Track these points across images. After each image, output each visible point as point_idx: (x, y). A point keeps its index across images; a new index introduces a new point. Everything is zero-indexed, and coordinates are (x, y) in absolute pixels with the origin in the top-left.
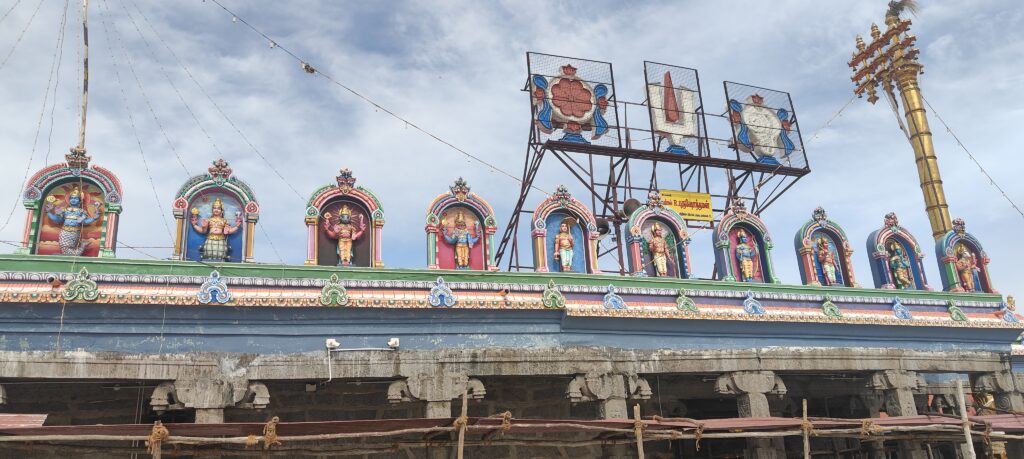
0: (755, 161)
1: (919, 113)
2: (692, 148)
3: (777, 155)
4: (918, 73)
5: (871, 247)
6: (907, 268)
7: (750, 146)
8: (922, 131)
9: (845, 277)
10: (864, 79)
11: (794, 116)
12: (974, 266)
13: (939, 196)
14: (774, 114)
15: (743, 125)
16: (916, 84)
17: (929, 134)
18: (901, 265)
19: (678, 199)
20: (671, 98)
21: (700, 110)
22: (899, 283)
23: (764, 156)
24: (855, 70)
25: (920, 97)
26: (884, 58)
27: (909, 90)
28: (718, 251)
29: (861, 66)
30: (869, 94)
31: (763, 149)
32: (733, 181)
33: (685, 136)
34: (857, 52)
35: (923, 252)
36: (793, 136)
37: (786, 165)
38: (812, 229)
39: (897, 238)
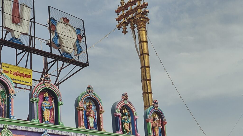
0: (60, 55)
1: (145, 43)
2: (25, 41)
3: (73, 53)
4: (147, 22)
5: (113, 111)
6: (129, 123)
7: (59, 46)
8: (145, 53)
9: (98, 125)
10: (122, 20)
11: (84, 33)
12: (160, 125)
13: (149, 87)
14: (74, 29)
15: (56, 33)
16: (145, 28)
17: (148, 55)
18: (127, 121)
19: (12, 70)
20: (16, 10)
21: (33, 20)
22: (125, 131)
23: (65, 53)
24: (118, 15)
25: (146, 35)
26: (132, 11)
27: (142, 30)
28: (31, 104)
29: (121, 13)
30: (123, 29)
31: (65, 49)
32: (46, 64)
33: (22, 33)
34: (120, 5)
35: (137, 115)
36: (82, 44)
37: (77, 59)
38: (85, 97)
39: (126, 107)
